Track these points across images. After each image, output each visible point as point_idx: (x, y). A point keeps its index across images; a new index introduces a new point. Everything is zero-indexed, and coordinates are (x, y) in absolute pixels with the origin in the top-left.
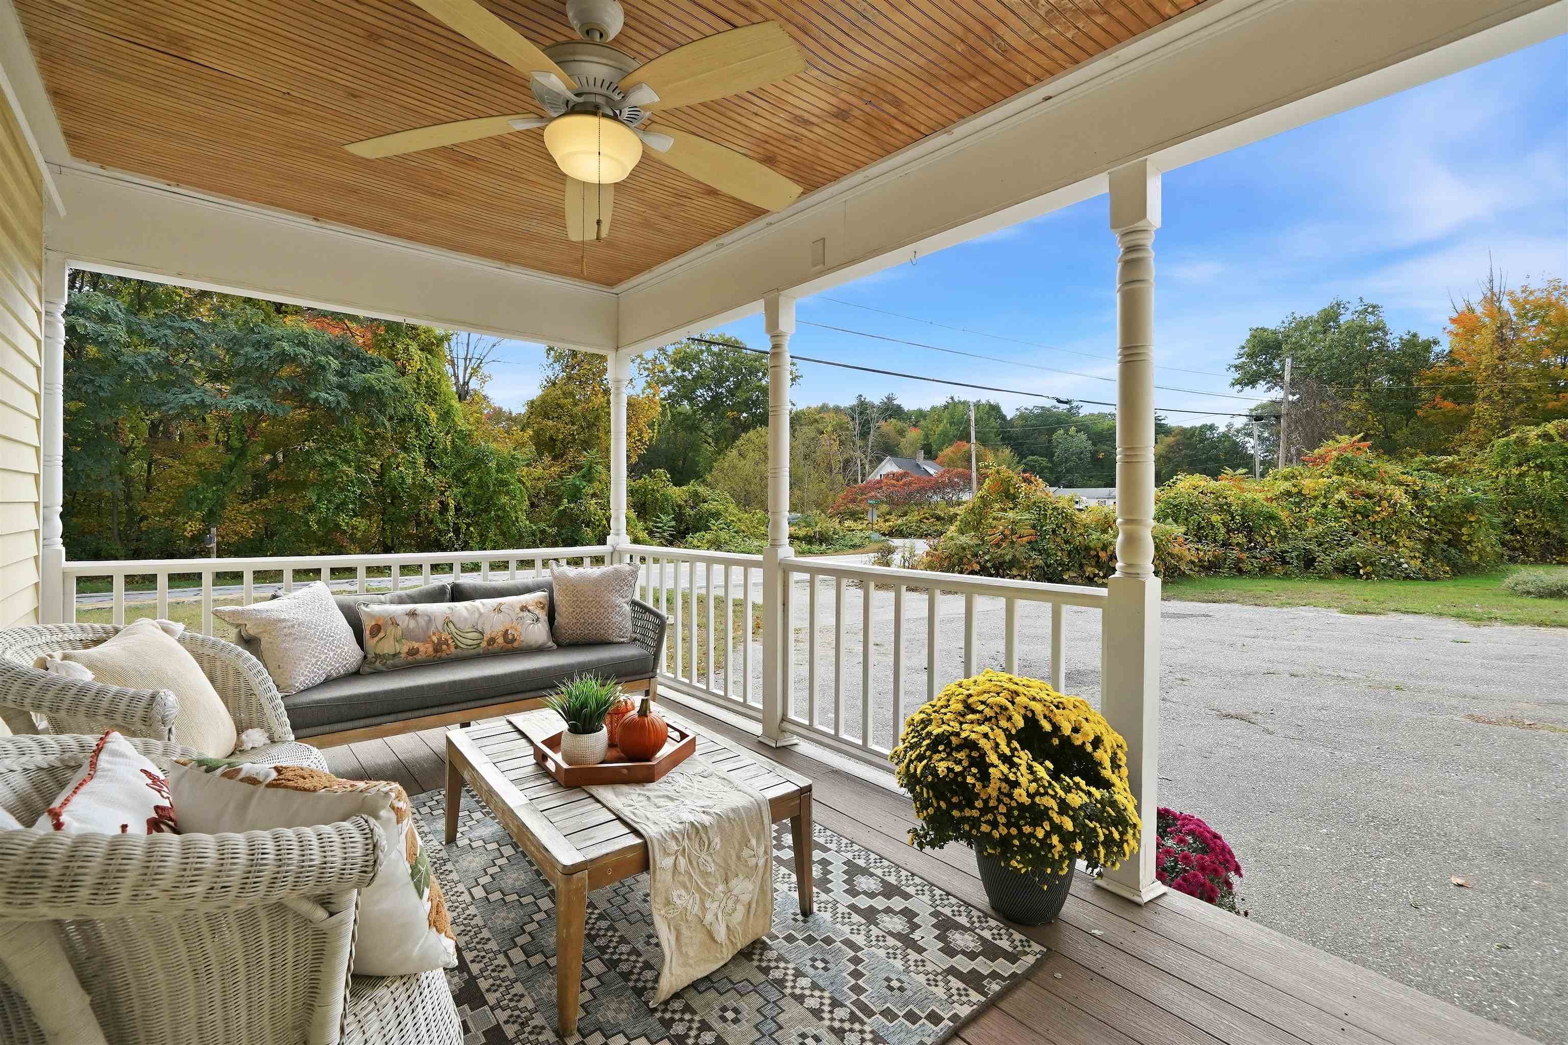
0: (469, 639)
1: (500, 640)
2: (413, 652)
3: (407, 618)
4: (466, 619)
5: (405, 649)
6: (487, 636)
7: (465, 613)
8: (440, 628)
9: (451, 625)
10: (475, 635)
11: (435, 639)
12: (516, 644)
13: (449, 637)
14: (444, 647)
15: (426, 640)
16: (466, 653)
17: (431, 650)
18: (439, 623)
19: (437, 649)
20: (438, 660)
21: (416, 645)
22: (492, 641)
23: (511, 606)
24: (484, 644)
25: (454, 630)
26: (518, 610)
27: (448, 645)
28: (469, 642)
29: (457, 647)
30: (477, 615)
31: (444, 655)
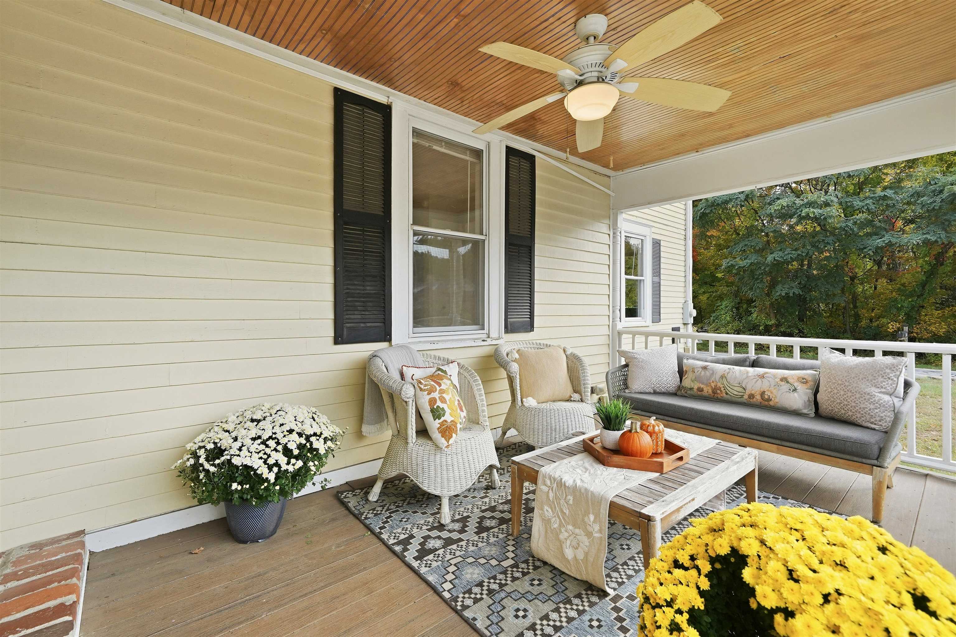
0: (735, 391)
1: (758, 397)
2: (700, 390)
3: (701, 370)
4: (736, 378)
5: (696, 387)
6: (748, 392)
7: (738, 374)
8: (717, 380)
9: (724, 380)
10: (741, 389)
11: (713, 385)
12: (771, 403)
13: (722, 386)
14: (718, 391)
15: (708, 385)
16: (734, 399)
17: (710, 391)
18: (717, 377)
19: (714, 391)
20: (714, 398)
21: (702, 386)
22: (751, 396)
23: (775, 376)
24: (746, 397)
25: (725, 382)
26: (778, 380)
27: (721, 391)
28: (736, 393)
29: (727, 394)
30: (745, 376)
31: (719, 396)
